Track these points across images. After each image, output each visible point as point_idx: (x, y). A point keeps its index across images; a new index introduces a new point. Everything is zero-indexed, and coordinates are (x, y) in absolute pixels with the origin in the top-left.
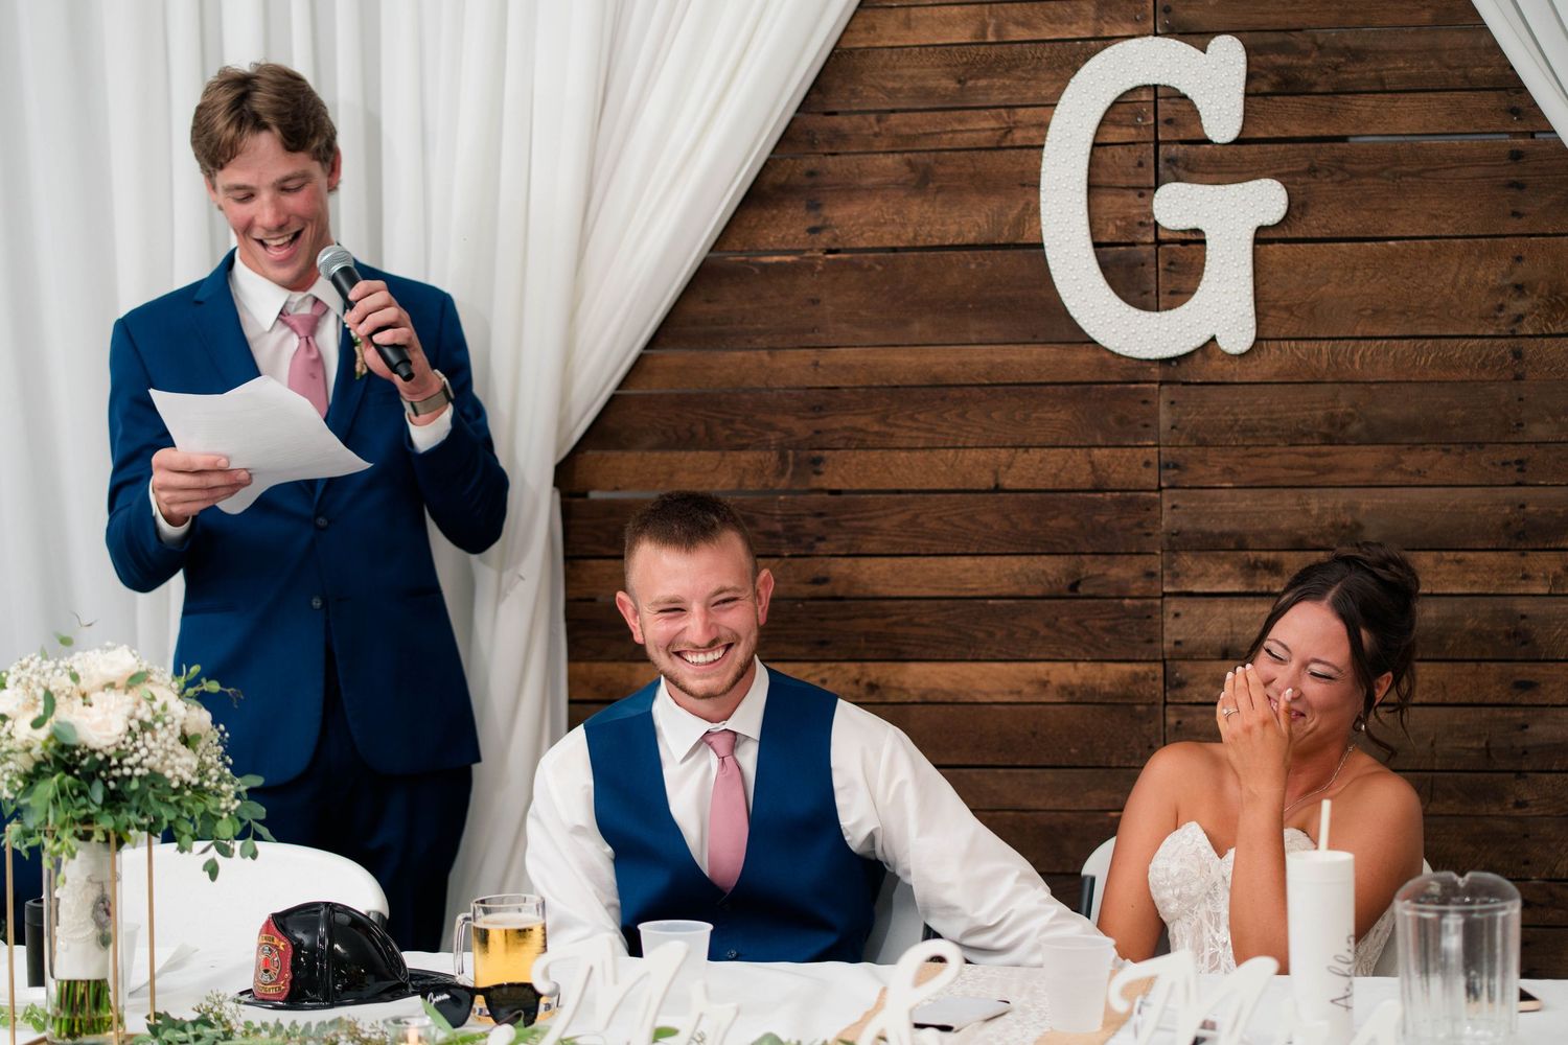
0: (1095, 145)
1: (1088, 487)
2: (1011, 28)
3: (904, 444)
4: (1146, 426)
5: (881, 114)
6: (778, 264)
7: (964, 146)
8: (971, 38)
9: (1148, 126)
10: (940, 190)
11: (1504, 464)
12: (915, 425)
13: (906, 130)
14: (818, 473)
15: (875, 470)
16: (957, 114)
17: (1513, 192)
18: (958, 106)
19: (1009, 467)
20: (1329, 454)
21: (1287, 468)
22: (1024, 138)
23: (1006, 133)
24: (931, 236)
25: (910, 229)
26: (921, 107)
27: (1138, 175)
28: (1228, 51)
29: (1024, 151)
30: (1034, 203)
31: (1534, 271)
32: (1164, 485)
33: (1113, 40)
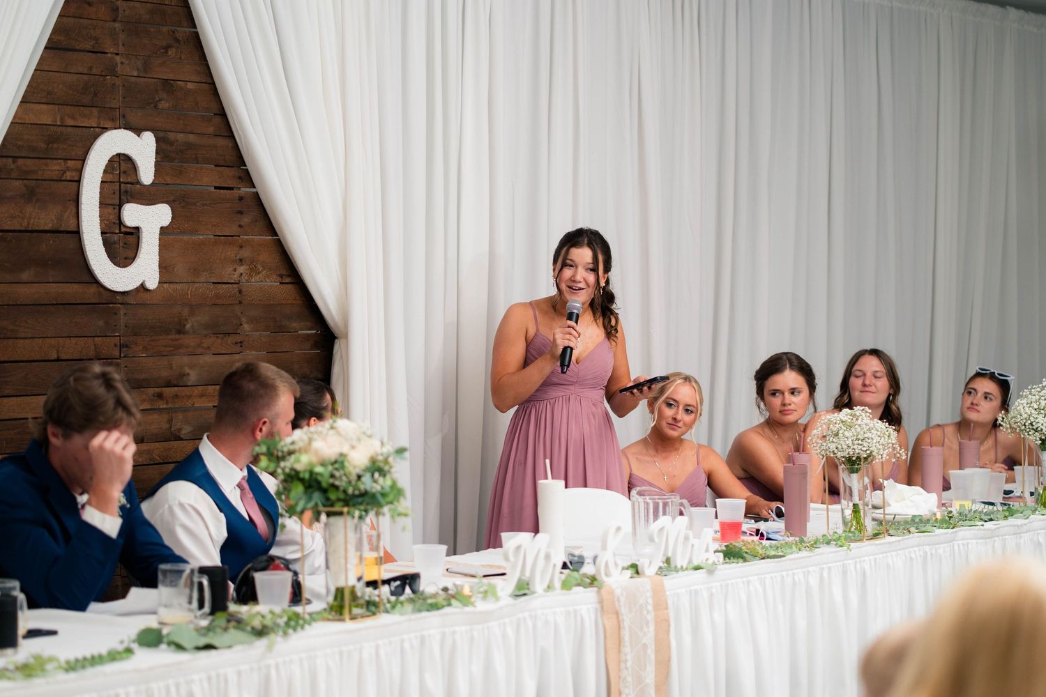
0: (102, 182)
2: (66, 118)
3: (23, 335)
4: (116, 326)
5: (15, 158)
7: (47, 178)
8: (50, 122)
9: (116, 174)
10: (37, 200)
11: (235, 343)
12: (27, 326)
13: (24, 168)
15: (10, 350)
16: (44, 161)
17: (239, 215)
18: (45, 157)
19: (63, 348)
20: (177, 340)
21: (165, 347)
22: (71, 176)
23: (63, 175)
24: (34, 224)
25: (26, 221)
26: (31, 156)
27: (113, 198)
28: (149, 139)
29: (71, 183)
30: (74, 210)
31: (245, 253)
32: (122, 355)
33: (105, 129)
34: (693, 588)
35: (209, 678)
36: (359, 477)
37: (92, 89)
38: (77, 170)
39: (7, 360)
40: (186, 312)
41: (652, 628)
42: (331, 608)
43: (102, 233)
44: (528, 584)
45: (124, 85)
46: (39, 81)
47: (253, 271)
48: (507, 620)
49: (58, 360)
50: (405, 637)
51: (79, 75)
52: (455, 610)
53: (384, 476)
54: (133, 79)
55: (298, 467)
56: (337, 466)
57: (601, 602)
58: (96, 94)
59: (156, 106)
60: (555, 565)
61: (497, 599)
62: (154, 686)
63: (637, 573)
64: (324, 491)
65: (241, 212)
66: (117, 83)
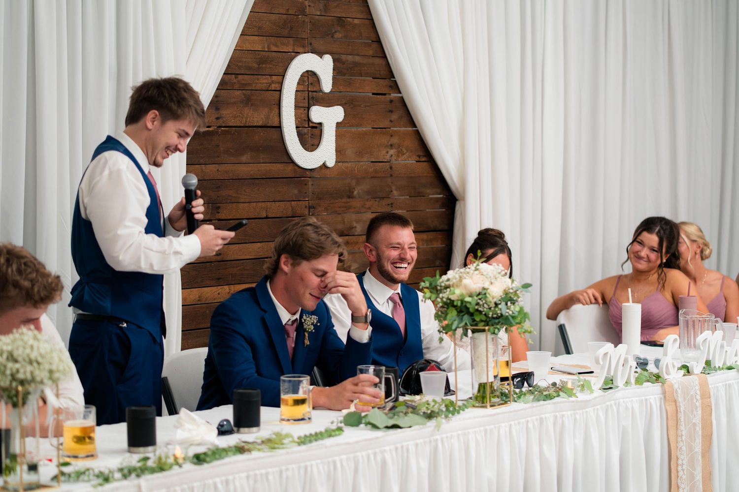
0: (296, 91)
1: (290, 216)
2: (272, 46)
3: (242, 201)
4: (306, 193)
5: (237, 75)
6: (208, 131)
7: (259, 89)
8: (261, 48)
9: (306, 86)
10: (252, 105)
11: (388, 205)
12: (245, 194)
13: (243, 82)
14: (218, 213)
15: (234, 211)
16: (256, 76)
17: (390, 113)
18: (256, 73)
19: (270, 209)
20: (349, 202)
21: (339, 207)
22: (275, 87)
23: (269, 86)
24: (250, 122)
25: (244, 119)
26: (248, 73)
27: (304, 103)
28: (328, 59)
29: (274, 92)
30: (277, 111)
31: (395, 140)
32: (310, 214)
33: (298, 53)
34: (727, 383)
35: (396, 449)
36: (496, 305)
37: (289, 25)
38: (279, 83)
39: (232, 218)
40: (354, 182)
41: (700, 412)
42: (476, 398)
43: (297, 127)
44: (612, 380)
45: (311, 22)
46: (252, 19)
47: (400, 153)
48: (599, 407)
49: (267, 218)
50: (529, 419)
51: (280, 15)
52: (562, 399)
53: (514, 304)
54: (317, 17)
55: (452, 297)
56: (480, 297)
57: (664, 393)
58: (291, 28)
59: (332, 37)
60: (631, 367)
61: (592, 391)
62: (359, 454)
63: (688, 372)
64: (472, 315)
65: (391, 111)
66: (306, 20)
